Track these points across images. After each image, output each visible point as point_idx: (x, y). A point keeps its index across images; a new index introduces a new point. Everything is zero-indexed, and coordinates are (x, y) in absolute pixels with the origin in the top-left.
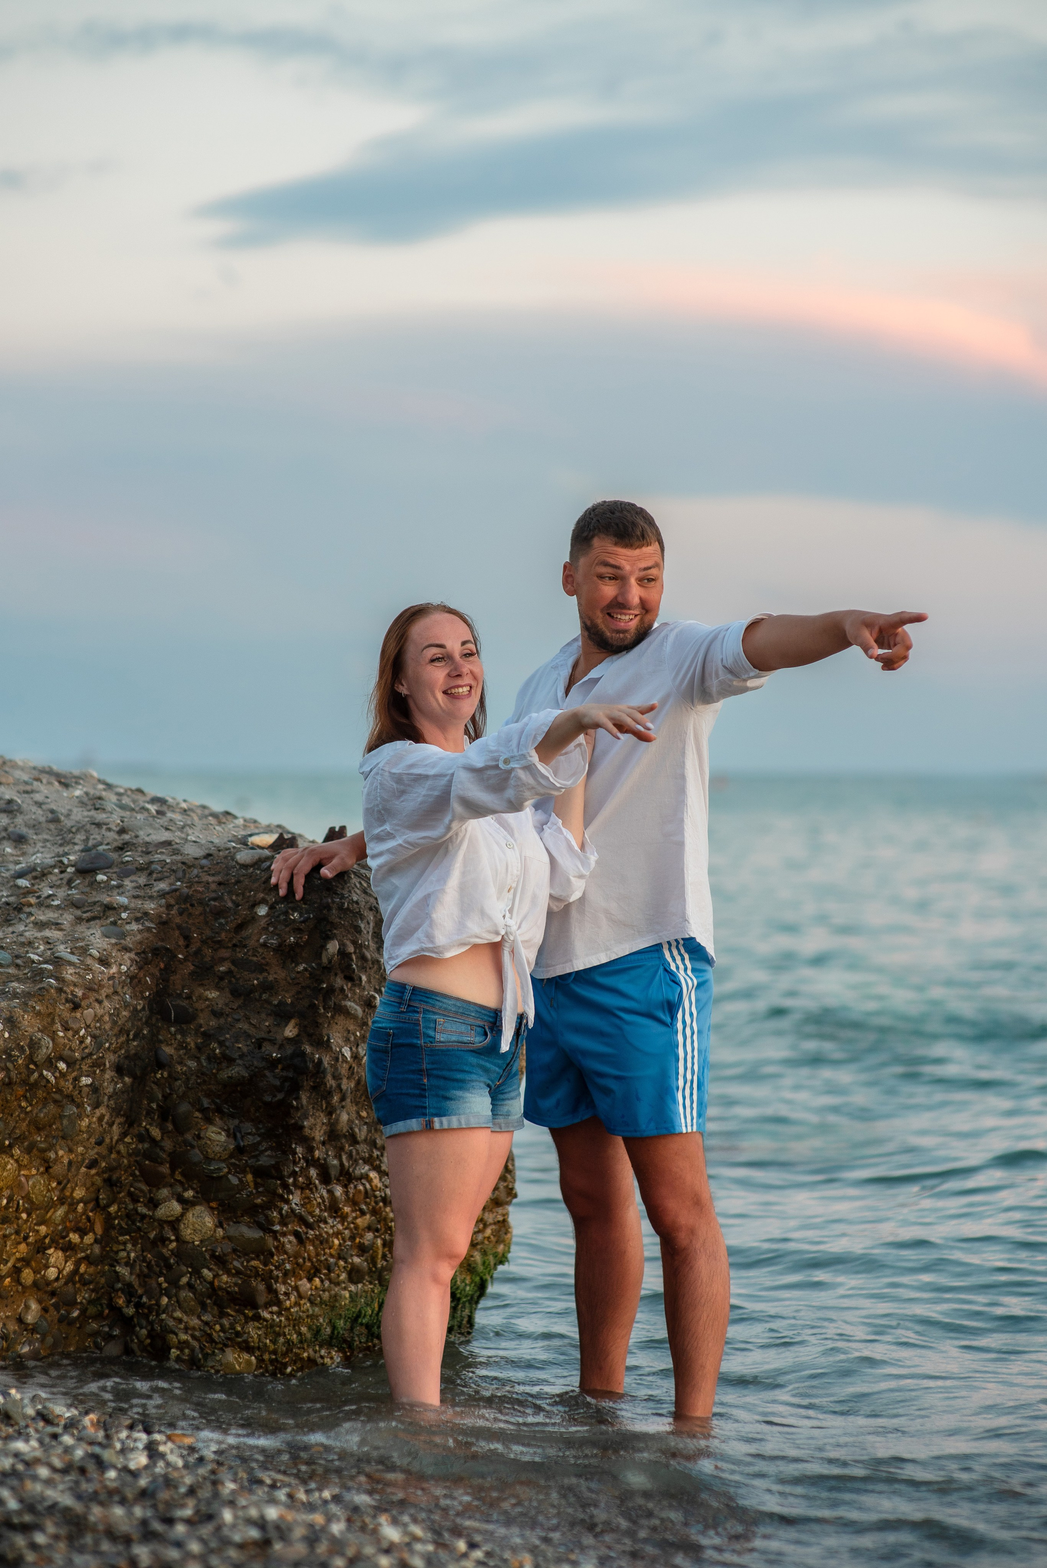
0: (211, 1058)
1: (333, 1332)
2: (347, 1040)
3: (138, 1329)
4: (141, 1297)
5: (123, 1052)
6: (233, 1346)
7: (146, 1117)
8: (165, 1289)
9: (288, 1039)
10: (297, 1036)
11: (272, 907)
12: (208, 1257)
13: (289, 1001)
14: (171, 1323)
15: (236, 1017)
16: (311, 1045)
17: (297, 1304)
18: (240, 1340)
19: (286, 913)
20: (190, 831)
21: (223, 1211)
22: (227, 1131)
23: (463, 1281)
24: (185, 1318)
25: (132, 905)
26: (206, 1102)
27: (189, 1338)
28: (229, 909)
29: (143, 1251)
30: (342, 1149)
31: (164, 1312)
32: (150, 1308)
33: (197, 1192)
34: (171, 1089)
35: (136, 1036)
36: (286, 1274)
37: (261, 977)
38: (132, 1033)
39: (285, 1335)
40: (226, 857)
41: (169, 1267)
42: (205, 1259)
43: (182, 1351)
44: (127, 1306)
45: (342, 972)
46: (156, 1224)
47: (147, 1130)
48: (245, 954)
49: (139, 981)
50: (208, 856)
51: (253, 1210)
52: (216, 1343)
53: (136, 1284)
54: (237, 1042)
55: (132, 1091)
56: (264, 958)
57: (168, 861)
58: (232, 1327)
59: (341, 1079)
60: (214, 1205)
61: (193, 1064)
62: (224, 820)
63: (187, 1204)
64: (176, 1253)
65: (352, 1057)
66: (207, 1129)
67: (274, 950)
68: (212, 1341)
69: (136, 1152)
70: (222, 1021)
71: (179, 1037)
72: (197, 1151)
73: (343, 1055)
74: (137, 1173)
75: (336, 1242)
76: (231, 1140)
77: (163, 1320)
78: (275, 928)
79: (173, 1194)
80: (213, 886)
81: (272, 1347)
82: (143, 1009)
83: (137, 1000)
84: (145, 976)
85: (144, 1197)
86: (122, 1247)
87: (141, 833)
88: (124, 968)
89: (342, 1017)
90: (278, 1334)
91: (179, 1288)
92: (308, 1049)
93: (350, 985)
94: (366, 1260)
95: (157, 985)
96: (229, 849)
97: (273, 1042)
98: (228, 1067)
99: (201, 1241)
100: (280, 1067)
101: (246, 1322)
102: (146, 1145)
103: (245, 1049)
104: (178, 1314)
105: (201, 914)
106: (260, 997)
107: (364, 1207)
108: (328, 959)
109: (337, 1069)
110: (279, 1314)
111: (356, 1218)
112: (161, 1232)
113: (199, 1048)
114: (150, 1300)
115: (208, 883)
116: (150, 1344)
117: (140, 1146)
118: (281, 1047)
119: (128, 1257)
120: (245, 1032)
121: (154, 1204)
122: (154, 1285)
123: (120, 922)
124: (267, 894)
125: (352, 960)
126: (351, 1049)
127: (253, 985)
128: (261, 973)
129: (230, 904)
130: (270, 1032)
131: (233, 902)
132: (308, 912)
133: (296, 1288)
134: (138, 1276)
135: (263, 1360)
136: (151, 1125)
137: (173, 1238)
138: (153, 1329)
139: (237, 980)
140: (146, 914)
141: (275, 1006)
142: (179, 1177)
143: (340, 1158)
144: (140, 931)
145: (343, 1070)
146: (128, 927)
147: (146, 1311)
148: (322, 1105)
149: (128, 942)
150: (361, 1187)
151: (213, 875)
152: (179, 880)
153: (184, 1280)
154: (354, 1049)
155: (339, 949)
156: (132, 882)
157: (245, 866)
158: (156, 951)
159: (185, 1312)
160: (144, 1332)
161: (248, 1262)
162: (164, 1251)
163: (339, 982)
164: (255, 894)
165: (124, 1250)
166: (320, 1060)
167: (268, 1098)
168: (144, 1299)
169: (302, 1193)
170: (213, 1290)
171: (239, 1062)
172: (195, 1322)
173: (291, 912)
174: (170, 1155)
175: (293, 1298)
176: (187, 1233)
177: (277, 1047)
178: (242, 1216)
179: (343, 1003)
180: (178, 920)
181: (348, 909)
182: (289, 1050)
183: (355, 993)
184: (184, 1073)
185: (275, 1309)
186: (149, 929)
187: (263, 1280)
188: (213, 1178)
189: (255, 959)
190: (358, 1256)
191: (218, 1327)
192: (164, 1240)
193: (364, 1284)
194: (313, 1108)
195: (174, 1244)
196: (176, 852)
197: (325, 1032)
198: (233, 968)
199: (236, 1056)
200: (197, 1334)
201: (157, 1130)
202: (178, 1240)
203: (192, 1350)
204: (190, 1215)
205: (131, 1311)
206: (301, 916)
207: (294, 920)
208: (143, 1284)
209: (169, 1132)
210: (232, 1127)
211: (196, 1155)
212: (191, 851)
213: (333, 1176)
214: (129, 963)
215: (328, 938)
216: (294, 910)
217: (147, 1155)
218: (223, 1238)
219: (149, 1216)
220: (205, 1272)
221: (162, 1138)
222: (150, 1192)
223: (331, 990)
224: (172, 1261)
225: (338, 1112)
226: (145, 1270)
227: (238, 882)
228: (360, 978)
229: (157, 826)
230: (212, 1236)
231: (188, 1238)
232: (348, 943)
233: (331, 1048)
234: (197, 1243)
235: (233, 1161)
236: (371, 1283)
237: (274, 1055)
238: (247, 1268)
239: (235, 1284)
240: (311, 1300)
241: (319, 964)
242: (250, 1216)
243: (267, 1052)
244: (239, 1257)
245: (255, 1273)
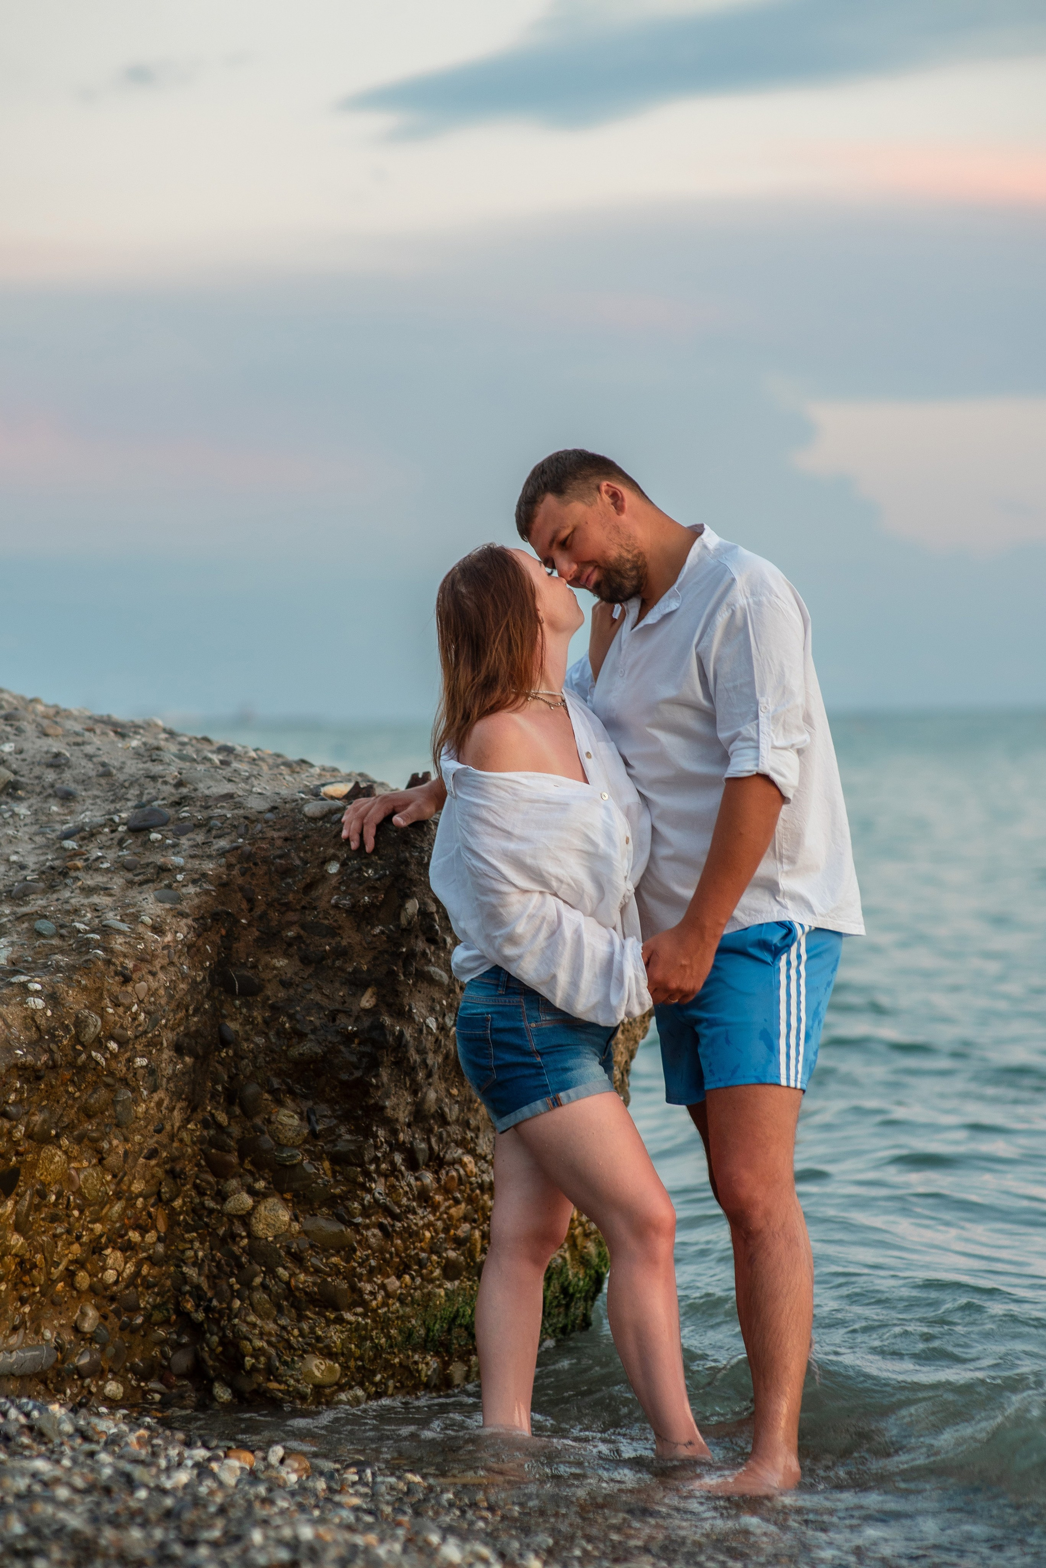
0: (281, 1033)
1: (427, 1335)
2: (432, 1010)
3: (208, 1335)
4: (210, 1300)
5: (182, 1029)
6: (314, 1353)
7: (210, 1100)
8: (237, 1291)
9: (366, 1011)
10: (375, 1006)
11: (343, 864)
12: (283, 1254)
13: (365, 968)
14: (244, 1328)
15: (307, 987)
16: (391, 1016)
17: (384, 1304)
18: (321, 1345)
19: (360, 870)
20: (256, 782)
21: (299, 1203)
22: (301, 1114)
23: (576, 1275)
24: (259, 1322)
25: (189, 866)
26: (276, 1083)
27: (265, 1345)
28: (298, 867)
29: (212, 1249)
30: (430, 1131)
31: (236, 1317)
32: (221, 1312)
33: (269, 1183)
34: (237, 1068)
35: (196, 1011)
36: (372, 1272)
37: (333, 942)
38: (191, 1008)
39: (372, 1339)
40: (292, 810)
41: (240, 1266)
42: (280, 1256)
43: (257, 1359)
44: (196, 1311)
45: (424, 933)
46: (225, 1219)
47: (212, 1115)
48: (315, 917)
49: (198, 950)
50: (273, 809)
51: (332, 1201)
52: (295, 1349)
53: (205, 1286)
54: (309, 1014)
55: (194, 1071)
56: (336, 921)
57: (229, 816)
58: (312, 1331)
59: (426, 1053)
60: (288, 1196)
61: (260, 1041)
62: (298, 769)
63: (258, 1196)
64: (250, 1251)
65: (438, 1028)
66: (278, 1112)
67: (347, 911)
68: (290, 1347)
69: (201, 1140)
70: (292, 992)
71: (244, 1010)
72: (267, 1136)
73: (428, 1026)
74: (203, 1163)
75: (428, 1234)
76: (305, 1124)
77: (235, 1325)
78: (348, 887)
79: (243, 1185)
80: (279, 843)
81: (358, 1353)
82: (204, 978)
83: (196, 971)
84: (205, 944)
85: (212, 1189)
86: (189, 1246)
87: (201, 786)
88: (180, 936)
89: (426, 984)
90: (364, 1339)
91: (252, 1289)
92: (387, 1021)
93: (433, 948)
94: (463, 1254)
95: (219, 954)
96: (297, 800)
97: (348, 1013)
98: (299, 1043)
99: (275, 1237)
100: (356, 1041)
101: (328, 1326)
102: (212, 1132)
103: (318, 1023)
104: (252, 1318)
105: (266, 874)
106: (334, 964)
107: (458, 1195)
108: (407, 920)
109: (420, 1042)
110: (364, 1315)
111: (449, 1207)
112: (230, 1228)
113: (266, 1022)
114: (221, 1303)
115: (273, 839)
116: (222, 1353)
117: (205, 1133)
118: (357, 1019)
119: (196, 1256)
120: (317, 1004)
121: (222, 1197)
122: (225, 1287)
123: (175, 885)
124: (338, 849)
125: (435, 922)
126: (436, 1019)
127: (325, 951)
128: (333, 937)
129: (298, 862)
130: (344, 1002)
131: (300, 858)
132: (383, 868)
133: (383, 1287)
134: (208, 1277)
135: (348, 1368)
136: (216, 1109)
137: (244, 1234)
138: (225, 1336)
139: (307, 945)
140: (204, 875)
141: (349, 973)
142: (249, 1167)
143: (428, 1141)
144: (197, 895)
145: (429, 1043)
146: (184, 890)
147: (217, 1315)
148: (405, 1083)
149: (185, 907)
150: (454, 1174)
151: (279, 830)
152: (241, 836)
153: (258, 1280)
154: (440, 1019)
155: (420, 908)
156: (189, 840)
157: (313, 819)
158: (216, 917)
159: (260, 1316)
160: (215, 1339)
161: (327, 1259)
162: (235, 1248)
163: (421, 945)
164: (325, 850)
165: (192, 1248)
166: (401, 1033)
167: (344, 1077)
168: (215, 1303)
169: (386, 1181)
170: (290, 1290)
171: (311, 1036)
172: (271, 1326)
173: (365, 869)
174: (238, 1141)
175: (380, 1298)
176: (260, 1228)
177: (352, 1019)
178: (320, 1208)
179: (426, 968)
180: (240, 881)
182: (367, 1022)
183: (439, 957)
184: (252, 1051)
185: (360, 1310)
186: (207, 892)
187: (344, 1278)
188: (286, 1166)
189: (326, 922)
190: (454, 1250)
191: (296, 1332)
192: (234, 1237)
193: (462, 1281)
194: (396, 1086)
195: (246, 1241)
196: (238, 806)
197: (406, 1001)
198: (302, 932)
199: (307, 1029)
200: (273, 1339)
201: (224, 1115)
202: (249, 1236)
203: (269, 1358)
204: (261, 1208)
205: (200, 1316)
206: (376, 873)
207: (369, 878)
208: (213, 1286)
209: (237, 1116)
210: (305, 1109)
211: (267, 1142)
212: (255, 804)
213: (421, 1162)
214: (185, 930)
215: (406, 896)
216: (368, 866)
217: (212, 1143)
218: (299, 1233)
219: (217, 1210)
220: (281, 1270)
221: (229, 1124)
222: (218, 1183)
223: (411, 955)
224: (243, 1260)
225: (424, 1090)
226: (215, 1270)
227: (306, 837)
228: (445, 941)
229: (219, 777)
230: (287, 1231)
231: (260, 1234)
232: (430, 902)
233: (414, 1019)
234: (270, 1239)
235: (307, 1146)
236: (469, 1280)
237: (350, 1028)
238: (326, 1265)
239: (314, 1284)
240: (401, 1300)
241: (398, 926)
242: (329, 1208)
243: (342, 1025)
244: (317, 1253)
245: (336, 1271)
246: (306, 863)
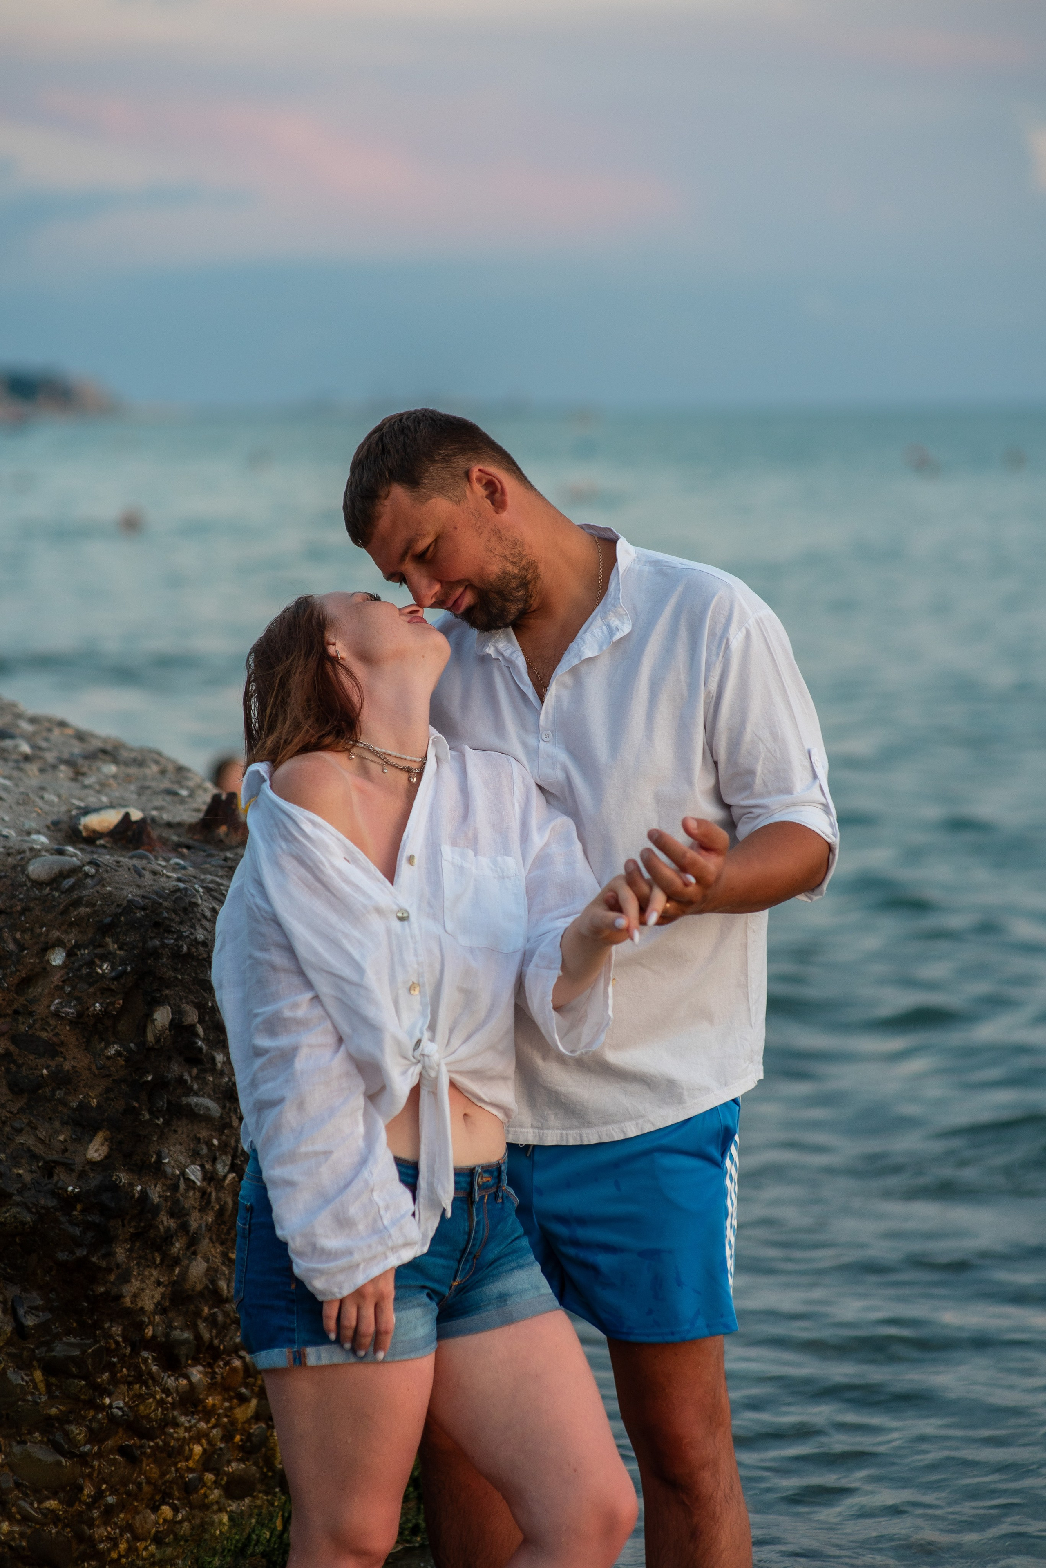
2: (195, 1155)
9: (92, 1164)
10: (106, 1157)
11: (70, 954)
13: (94, 1102)
15: (17, 1125)
16: (131, 1171)
17: (131, 1549)
19: (91, 964)
28: (10, 953)
30: (198, 1314)
36: (109, 1512)
37: (53, 1064)
40: (14, 867)
45: (181, 1053)
48: (30, 1027)
51: (47, 1425)
54: (17, 1165)
56: (57, 1035)
59: (188, 1214)
65: (204, 1179)
67: (71, 1022)
73: (187, 1179)
75: (198, 1449)
76: (9, 1317)
78: (74, 988)
89: (184, 1121)
92: (124, 1178)
93: (194, 1071)
94: (255, 1464)
96: (24, 852)
97: (69, 1167)
100: (79, 1207)
103: (28, 1178)
106: (53, 1095)
107: (243, 1390)
108: (155, 1036)
109: (176, 1202)
111: (231, 1408)
118: (82, 1175)
120: (29, 1150)
124: (66, 932)
125: (197, 1035)
126: (202, 1166)
127: (42, 1076)
128: (53, 1057)
129: (11, 946)
130: (65, 1150)
131: (15, 941)
132: (123, 962)
133: (129, 1528)
139: (19, 1066)
141: (73, 1109)
143: (194, 1328)
145: (191, 1200)
148: (154, 1259)
150: (237, 1363)
154: (208, 1166)
155: (173, 1020)
157: (38, 884)
161: (40, 1502)
163: (176, 1069)
164: (47, 931)
166: (145, 1193)
167: (63, 1256)
169: (129, 1389)
171: (17, 1198)
173: (98, 962)
175: (123, 1546)
177: (74, 1175)
178: (30, 1433)
179: (185, 1100)
181: (189, 954)
182: (95, 1180)
183: (205, 1082)
185: (92, 1564)
187: (66, 1527)
189: (44, 1035)
190: (239, 1460)
193: (255, 1498)
194: (138, 1264)
197: (152, 1148)
198: (12, 1048)
199: (13, 1188)
206: (113, 969)
207: (103, 976)
210: (10, 1297)
213: (183, 1356)
215: (154, 1003)
216: (104, 958)
223: (161, 1084)
225: (185, 1262)
227: (25, 910)
228: (213, 1059)
232: (188, 1008)
233: (164, 1172)
235: (12, 1350)
236: (267, 1494)
237: (70, 1188)
238: (39, 1510)
239: (22, 1535)
240: (158, 1540)
241: (142, 1044)
242: (42, 1434)
243: (60, 1184)
244: (26, 1495)
245: (53, 1517)
246: (22, 948)
